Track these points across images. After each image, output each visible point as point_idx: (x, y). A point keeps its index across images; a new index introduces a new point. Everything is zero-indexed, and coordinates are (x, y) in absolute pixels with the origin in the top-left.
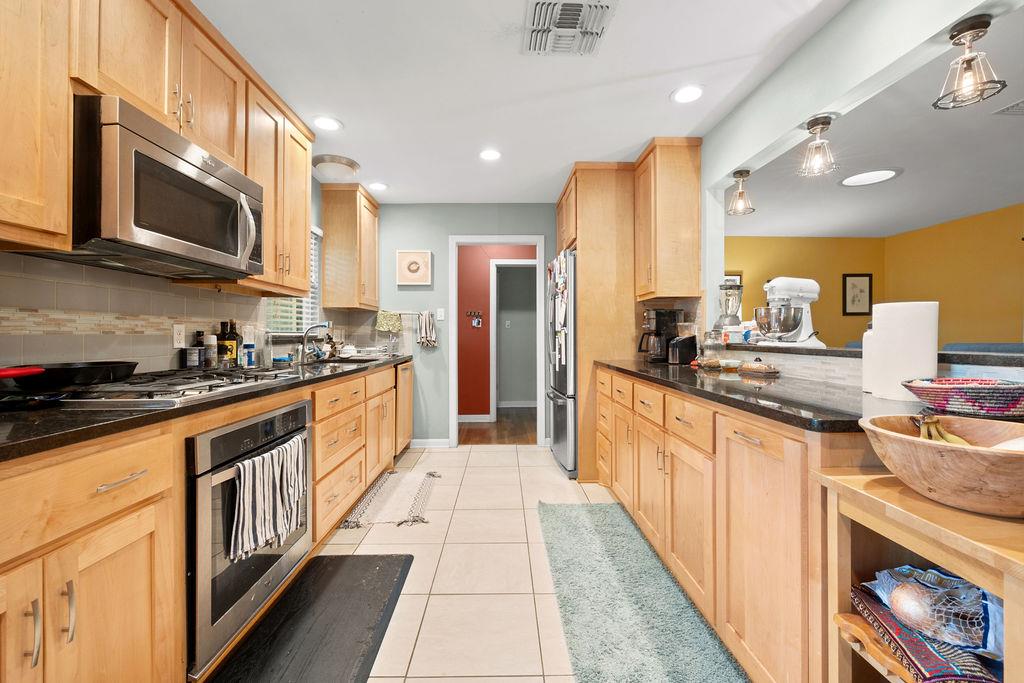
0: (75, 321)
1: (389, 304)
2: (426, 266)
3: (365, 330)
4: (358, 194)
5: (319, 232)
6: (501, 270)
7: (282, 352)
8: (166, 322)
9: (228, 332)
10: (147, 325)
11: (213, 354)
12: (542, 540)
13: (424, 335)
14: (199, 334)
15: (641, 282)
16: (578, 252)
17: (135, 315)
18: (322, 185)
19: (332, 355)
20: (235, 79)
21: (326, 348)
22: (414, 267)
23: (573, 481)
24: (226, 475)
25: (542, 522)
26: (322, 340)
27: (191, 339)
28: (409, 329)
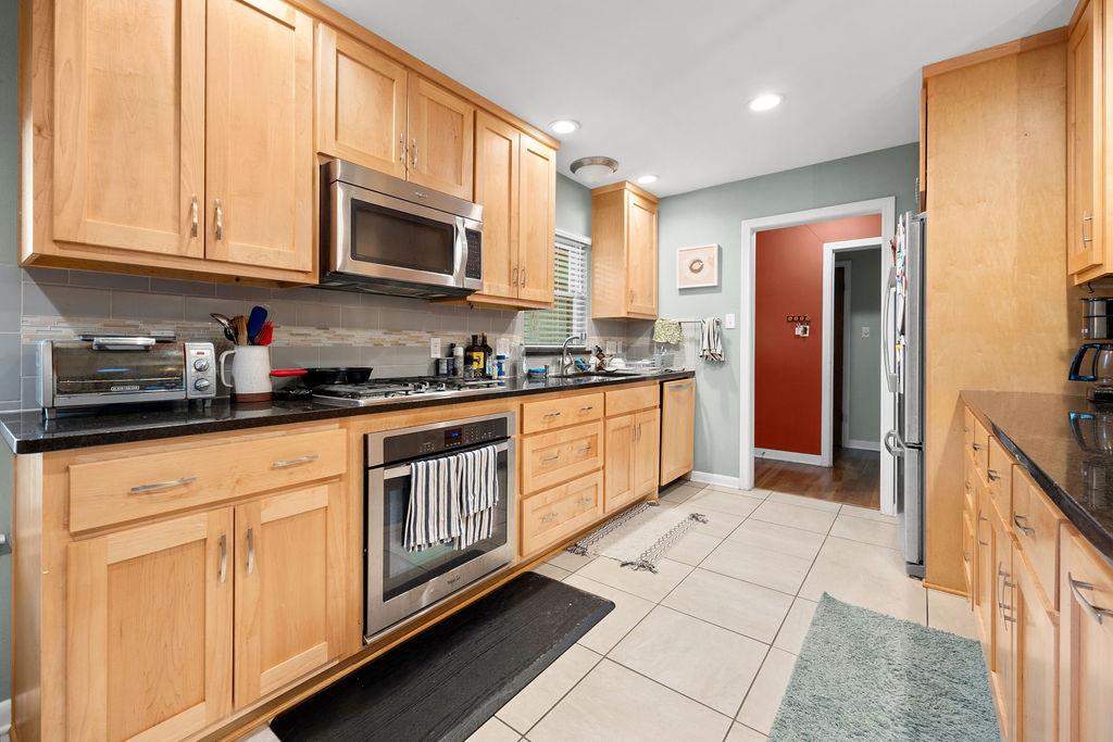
0: (353, 336)
1: (671, 311)
2: (712, 264)
3: (642, 341)
4: (626, 192)
5: (587, 241)
6: (840, 256)
7: (538, 364)
8: (425, 336)
9: (479, 345)
10: (409, 338)
11: (460, 364)
12: (798, 651)
13: (706, 346)
14: (453, 346)
15: (1077, 248)
16: (929, 214)
17: (399, 331)
18: (592, 191)
19: (599, 368)
20: (462, 112)
21: (593, 361)
22: (696, 266)
23: (916, 582)
24: (401, 471)
25: (813, 624)
26: (590, 352)
27: (447, 350)
28: (691, 340)
